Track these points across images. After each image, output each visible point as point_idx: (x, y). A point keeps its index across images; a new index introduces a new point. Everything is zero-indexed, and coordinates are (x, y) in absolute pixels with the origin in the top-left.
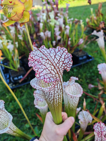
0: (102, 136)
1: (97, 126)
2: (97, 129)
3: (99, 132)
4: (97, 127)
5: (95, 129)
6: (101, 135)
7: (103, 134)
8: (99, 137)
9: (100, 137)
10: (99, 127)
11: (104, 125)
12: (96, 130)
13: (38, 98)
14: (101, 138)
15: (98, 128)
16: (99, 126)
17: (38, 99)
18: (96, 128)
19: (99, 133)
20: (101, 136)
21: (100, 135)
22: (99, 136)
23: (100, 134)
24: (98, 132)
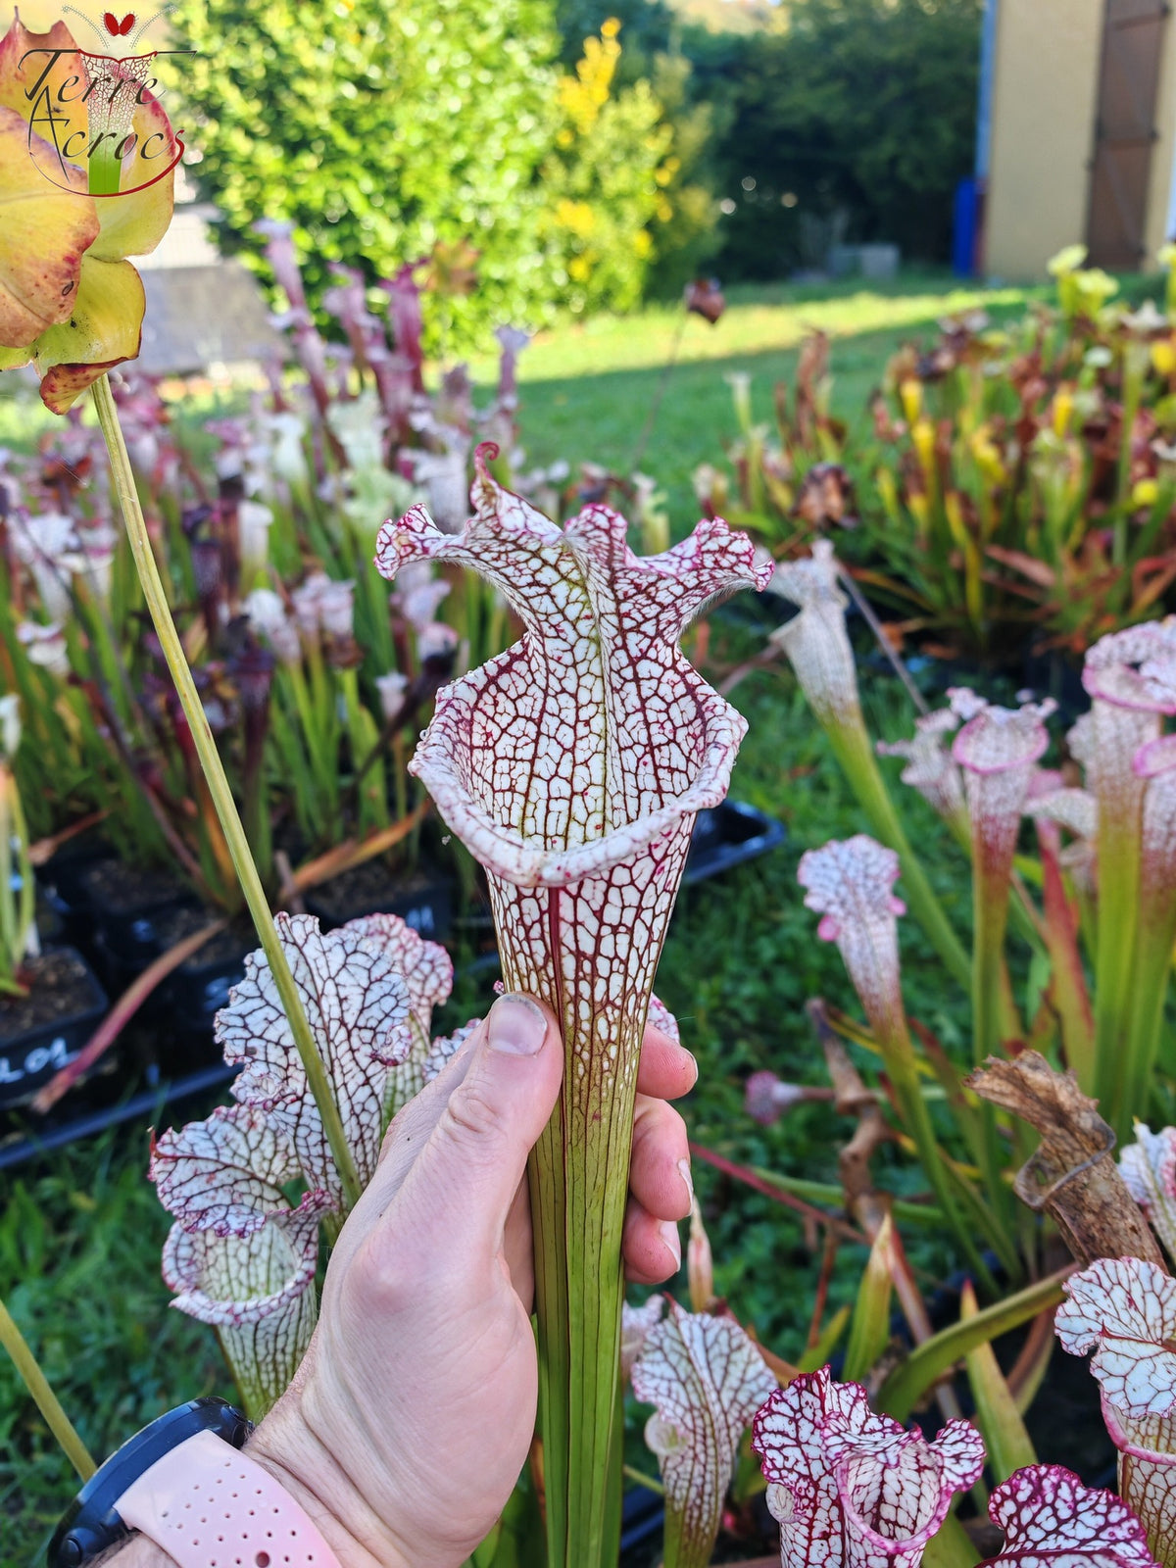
0: (841, 1518)
1: (793, 1420)
2: (794, 1453)
3: (808, 1477)
4: (790, 1429)
5: (770, 1454)
6: (835, 1511)
7: (857, 1499)
8: (816, 1533)
9: (825, 1536)
10: (806, 1428)
11: (856, 1399)
12: (779, 1463)
13: (198, 1203)
14: (835, 1540)
15: (798, 1443)
16: (808, 1412)
17: (203, 1213)
18: (777, 1441)
19: (816, 1485)
20: (837, 1526)
21: (821, 1514)
22: (820, 1527)
23: (826, 1503)
24: (803, 1484)
